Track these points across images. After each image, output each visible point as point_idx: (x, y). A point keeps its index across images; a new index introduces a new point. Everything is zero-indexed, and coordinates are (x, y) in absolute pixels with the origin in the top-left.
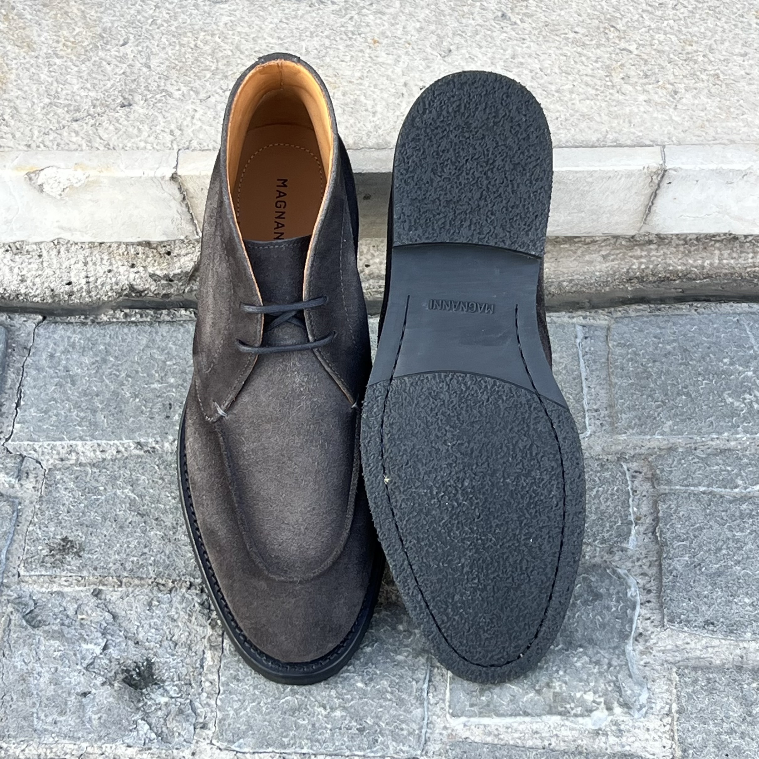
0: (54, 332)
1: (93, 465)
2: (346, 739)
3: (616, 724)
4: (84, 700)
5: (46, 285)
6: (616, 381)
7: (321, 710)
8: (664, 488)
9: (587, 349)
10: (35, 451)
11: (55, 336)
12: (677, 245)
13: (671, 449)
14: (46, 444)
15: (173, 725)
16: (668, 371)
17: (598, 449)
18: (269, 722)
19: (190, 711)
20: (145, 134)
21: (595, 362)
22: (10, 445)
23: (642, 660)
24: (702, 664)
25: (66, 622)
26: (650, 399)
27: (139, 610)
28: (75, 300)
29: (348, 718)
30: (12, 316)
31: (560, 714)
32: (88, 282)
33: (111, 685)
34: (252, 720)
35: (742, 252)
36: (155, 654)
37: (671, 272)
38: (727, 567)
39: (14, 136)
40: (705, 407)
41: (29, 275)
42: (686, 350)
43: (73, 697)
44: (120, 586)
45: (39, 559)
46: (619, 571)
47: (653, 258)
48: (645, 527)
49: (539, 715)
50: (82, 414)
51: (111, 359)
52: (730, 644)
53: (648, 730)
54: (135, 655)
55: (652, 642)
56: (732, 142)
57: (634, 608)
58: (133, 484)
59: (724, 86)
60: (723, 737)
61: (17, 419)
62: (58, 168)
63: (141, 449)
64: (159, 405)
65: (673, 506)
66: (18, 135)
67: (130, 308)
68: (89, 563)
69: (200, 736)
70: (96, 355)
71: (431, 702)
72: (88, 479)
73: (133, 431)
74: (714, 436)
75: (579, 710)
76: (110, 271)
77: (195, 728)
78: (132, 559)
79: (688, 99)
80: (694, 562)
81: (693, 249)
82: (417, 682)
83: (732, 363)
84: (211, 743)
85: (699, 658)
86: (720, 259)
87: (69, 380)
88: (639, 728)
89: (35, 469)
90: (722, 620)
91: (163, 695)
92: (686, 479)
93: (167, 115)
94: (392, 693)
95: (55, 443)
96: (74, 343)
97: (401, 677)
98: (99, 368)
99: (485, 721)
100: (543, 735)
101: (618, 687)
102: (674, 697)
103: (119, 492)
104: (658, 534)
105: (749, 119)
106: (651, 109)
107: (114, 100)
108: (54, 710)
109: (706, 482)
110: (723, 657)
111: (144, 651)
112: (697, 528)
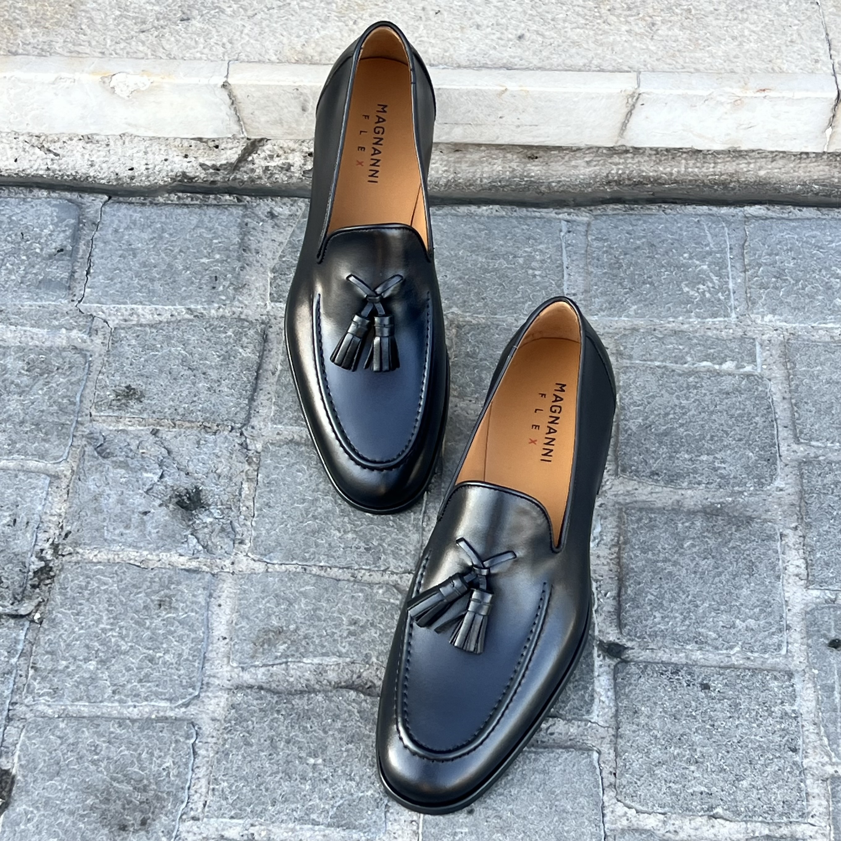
0: (118, 210)
1: (151, 326)
2: (355, 556)
4: (145, 517)
5: (112, 169)
6: (592, 270)
7: (336, 532)
8: (627, 362)
9: (569, 242)
10: (103, 312)
12: (650, 155)
13: (635, 330)
14: (112, 306)
15: (216, 540)
16: (636, 263)
18: (294, 540)
19: (231, 530)
20: (202, 46)
21: (575, 253)
22: (82, 306)
24: (647, 506)
25: (131, 455)
26: (620, 286)
27: (189, 447)
28: (136, 183)
29: (357, 540)
30: (83, 195)
32: (147, 169)
33: (167, 506)
34: (280, 539)
35: (704, 162)
36: (202, 484)
37: (644, 177)
38: (672, 429)
39: (90, 45)
40: (665, 295)
41: (98, 160)
42: (653, 245)
43: (136, 515)
44: (174, 427)
45: (107, 403)
47: (629, 165)
50: (142, 283)
51: (167, 236)
52: (670, 491)
53: (598, 557)
54: (186, 483)
56: (697, 70)
58: (185, 344)
59: (695, 21)
60: (659, 564)
61: (88, 284)
62: (128, 73)
63: (191, 314)
64: (207, 277)
65: (632, 377)
66: (94, 43)
67: (183, 192)
68: (148, 407)
69: (238, 550)
70: (154, 232)
71: (426, 530)
72: (147, 338)
73: (184, 298)
74: (671, 319)
76: (166, 160)
77: (234, 543)
78: (184, 405)
79: (663, 31)
80: (646, 423)
81: (663, 158)
82: (415, 513)
83: (691, 258)
84: (247, 555)
85: (644, 501)
86: (686, 168)
87: (131, 252)
89: (103, 327)
90: (665, 471)
91: (208, 516)
92: (644, 355)
93: (219, 29)
94: (394, 521)
95: (119, 306)
96: (135, 220)
98: (156, 243)
102: (622, 531)
103: (173, 349)
105: (714, 51)
106: (631, 39)
107: (175, 14)
108: (121, 525)
109: (661, 358)
110: (664, 501)
111: (193, 481)
112: (651, 396)
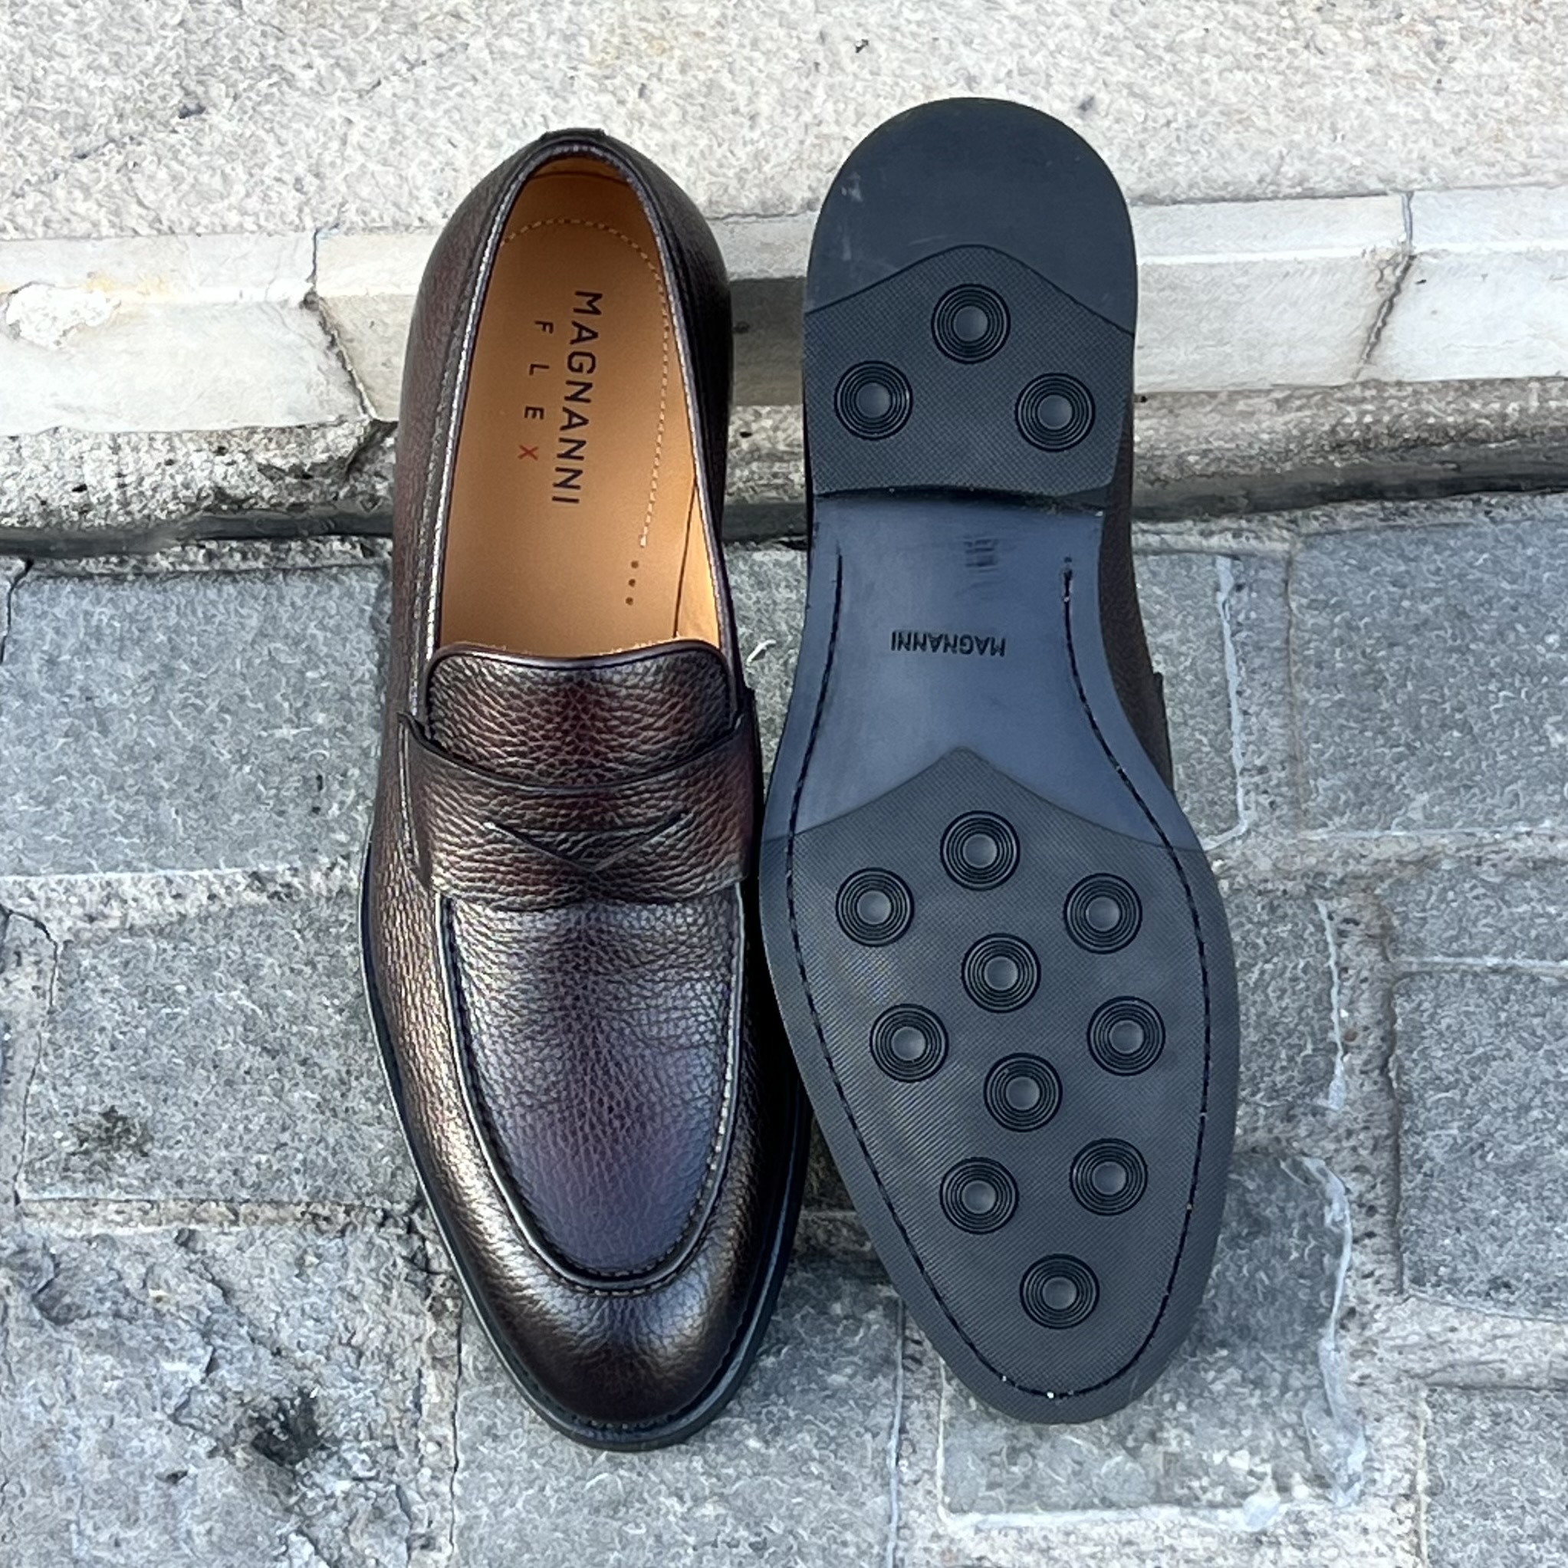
0: (53, 601)
1: (160, 933)
3: (1298, 1519)
4: (173, 1491)
5: (29, 492)
6: (1306, 695)
7: (673, 1502)
8: (1409, 962)
9: (1241, 618)
10: (32, 897)
11: (57, 611)
13: (1426, 863)
14: (53, 880)
15: (362, 1543)
16: (1422, 667)
17: (1264, 865)
18: (565, 1532)
19: (398, 1511)
21: (1258, 648)
23: (1353, 1371)
24: (1483, 1377)
25: (125, 1309)
26: (1381, 741)
27: (277, 1276)
28: (96, 520)
29: (730, 1520)
31: (1179, 1502)
32: (122, 486)
33: (229, 1455)
34: (528, 1529)
36: (317, 1380)
37: (1431, 428)
38: (1541, 1150)
40: (1501, 758)
42: (1463, 613)
43: (151, 1486)
44: (235, 1223)
45: (57, 1162)
46: (1307, 1162)
47: (1391, 402)
48: (1364, 1056)
49: (1135, 1506)
50: (128, 807)
51: (185, 667)
52: (1544, 1331)
53: (1365, 1531)
54: (275, 1382)
55: (1376, 1327)
57: (1338, 1253)
58: (249, 976)
60: (1524, 1547)
62: (52, 286)
63: (262, 890)
64: (294, 782)
65: (1426, 1005)
67: (218, 537)
68: (164, 1169)
69: (421, 1565)
70: (150, 658)
71: (906, 1479)
72: (150, 968)
73: (241, 846)
74: (1522, 828)
75: (1218, 1494)
76: (170, 463)
77: (409, 1549)
78: (255, 1159)
80: (1470, 1139)
82: (875, 1436)
85: (1476, 1363)
86: (1543, 400)
87: (94, 720)
88: (1346, 1528)
89: (33, 942)
90: (1527, 1276)
91: (338, 1475)
92: (1456, 938)
94: (821, 1462)
95: (72, 878)
96: (98, 627)
97: (841, 1424)
98: (158, 689)
99: (1021, 1520)
100: (1144, 1548)
101: (1304, 1439)
102: (1422, 1455)
103: (219, 998)
104: (1392, 1074)
106: (1382, 93)
107: (164, 99)
108: (113, 1515)
109: (1500, 945)
110: (1528, 1359)
111: (293, 1372)
112: (1479, 1058)
